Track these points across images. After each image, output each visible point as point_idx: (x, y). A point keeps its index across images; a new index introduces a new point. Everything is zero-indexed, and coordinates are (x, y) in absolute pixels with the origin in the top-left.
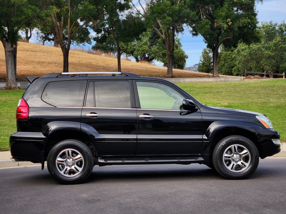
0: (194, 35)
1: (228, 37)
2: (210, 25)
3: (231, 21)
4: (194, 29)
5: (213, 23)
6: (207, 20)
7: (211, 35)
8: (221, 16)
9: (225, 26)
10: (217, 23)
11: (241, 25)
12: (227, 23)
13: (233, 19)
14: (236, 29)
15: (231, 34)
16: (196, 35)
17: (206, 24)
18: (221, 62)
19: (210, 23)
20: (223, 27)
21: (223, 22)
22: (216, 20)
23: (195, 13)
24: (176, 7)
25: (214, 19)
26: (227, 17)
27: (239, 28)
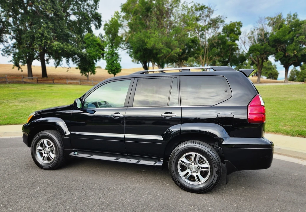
0: (276, 61)
1: (295, 61)
2: (283, 55)
3: (296, 52)
4: (276, 58)
5: (285, 53)
6: (281, 52)
7: (284, 60)
8: (290, 49)
9: (292, 55)
10: (288, 53)
11: (303, 54)
12: (294, 53)
13: (298, 51)
14: (300, 56)
15: (296, 59)
16: (277, 61)
17: (280, 54)
18: (298, 75)
19: (283, 53)
20: (291, 56)
21: (291, 53)
22: (287, 52)
23: (274, 49)
24: (263, 47)
25: (286, 51)
26: (294, 50)
27: (302, 55)
